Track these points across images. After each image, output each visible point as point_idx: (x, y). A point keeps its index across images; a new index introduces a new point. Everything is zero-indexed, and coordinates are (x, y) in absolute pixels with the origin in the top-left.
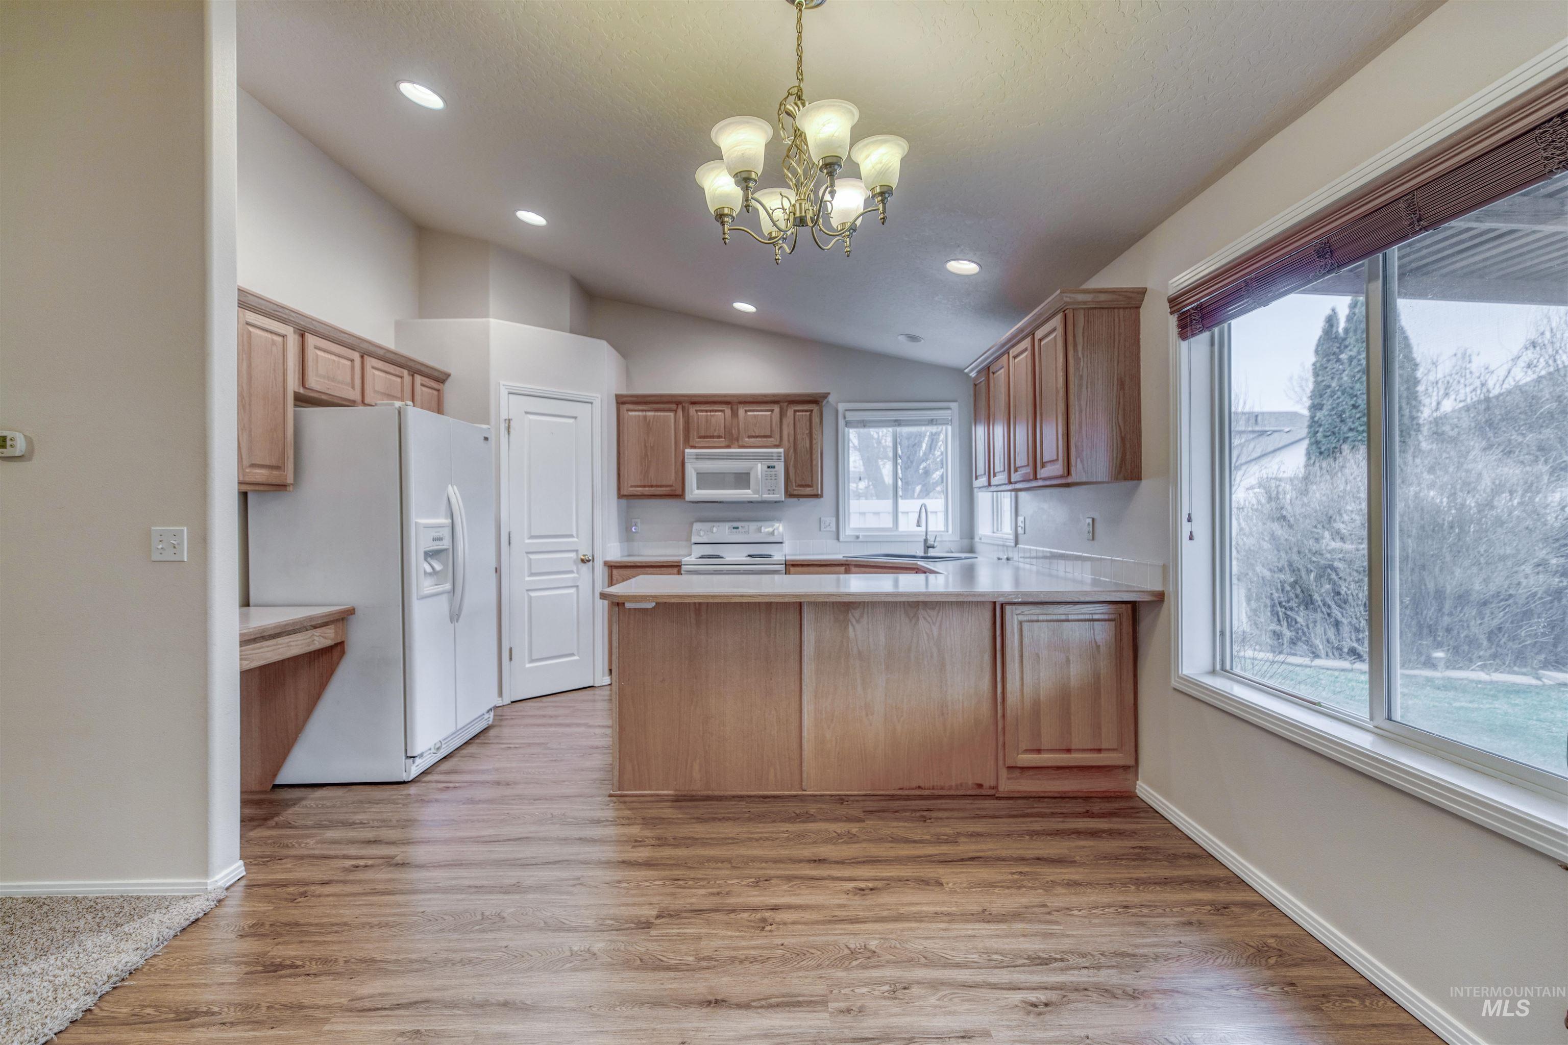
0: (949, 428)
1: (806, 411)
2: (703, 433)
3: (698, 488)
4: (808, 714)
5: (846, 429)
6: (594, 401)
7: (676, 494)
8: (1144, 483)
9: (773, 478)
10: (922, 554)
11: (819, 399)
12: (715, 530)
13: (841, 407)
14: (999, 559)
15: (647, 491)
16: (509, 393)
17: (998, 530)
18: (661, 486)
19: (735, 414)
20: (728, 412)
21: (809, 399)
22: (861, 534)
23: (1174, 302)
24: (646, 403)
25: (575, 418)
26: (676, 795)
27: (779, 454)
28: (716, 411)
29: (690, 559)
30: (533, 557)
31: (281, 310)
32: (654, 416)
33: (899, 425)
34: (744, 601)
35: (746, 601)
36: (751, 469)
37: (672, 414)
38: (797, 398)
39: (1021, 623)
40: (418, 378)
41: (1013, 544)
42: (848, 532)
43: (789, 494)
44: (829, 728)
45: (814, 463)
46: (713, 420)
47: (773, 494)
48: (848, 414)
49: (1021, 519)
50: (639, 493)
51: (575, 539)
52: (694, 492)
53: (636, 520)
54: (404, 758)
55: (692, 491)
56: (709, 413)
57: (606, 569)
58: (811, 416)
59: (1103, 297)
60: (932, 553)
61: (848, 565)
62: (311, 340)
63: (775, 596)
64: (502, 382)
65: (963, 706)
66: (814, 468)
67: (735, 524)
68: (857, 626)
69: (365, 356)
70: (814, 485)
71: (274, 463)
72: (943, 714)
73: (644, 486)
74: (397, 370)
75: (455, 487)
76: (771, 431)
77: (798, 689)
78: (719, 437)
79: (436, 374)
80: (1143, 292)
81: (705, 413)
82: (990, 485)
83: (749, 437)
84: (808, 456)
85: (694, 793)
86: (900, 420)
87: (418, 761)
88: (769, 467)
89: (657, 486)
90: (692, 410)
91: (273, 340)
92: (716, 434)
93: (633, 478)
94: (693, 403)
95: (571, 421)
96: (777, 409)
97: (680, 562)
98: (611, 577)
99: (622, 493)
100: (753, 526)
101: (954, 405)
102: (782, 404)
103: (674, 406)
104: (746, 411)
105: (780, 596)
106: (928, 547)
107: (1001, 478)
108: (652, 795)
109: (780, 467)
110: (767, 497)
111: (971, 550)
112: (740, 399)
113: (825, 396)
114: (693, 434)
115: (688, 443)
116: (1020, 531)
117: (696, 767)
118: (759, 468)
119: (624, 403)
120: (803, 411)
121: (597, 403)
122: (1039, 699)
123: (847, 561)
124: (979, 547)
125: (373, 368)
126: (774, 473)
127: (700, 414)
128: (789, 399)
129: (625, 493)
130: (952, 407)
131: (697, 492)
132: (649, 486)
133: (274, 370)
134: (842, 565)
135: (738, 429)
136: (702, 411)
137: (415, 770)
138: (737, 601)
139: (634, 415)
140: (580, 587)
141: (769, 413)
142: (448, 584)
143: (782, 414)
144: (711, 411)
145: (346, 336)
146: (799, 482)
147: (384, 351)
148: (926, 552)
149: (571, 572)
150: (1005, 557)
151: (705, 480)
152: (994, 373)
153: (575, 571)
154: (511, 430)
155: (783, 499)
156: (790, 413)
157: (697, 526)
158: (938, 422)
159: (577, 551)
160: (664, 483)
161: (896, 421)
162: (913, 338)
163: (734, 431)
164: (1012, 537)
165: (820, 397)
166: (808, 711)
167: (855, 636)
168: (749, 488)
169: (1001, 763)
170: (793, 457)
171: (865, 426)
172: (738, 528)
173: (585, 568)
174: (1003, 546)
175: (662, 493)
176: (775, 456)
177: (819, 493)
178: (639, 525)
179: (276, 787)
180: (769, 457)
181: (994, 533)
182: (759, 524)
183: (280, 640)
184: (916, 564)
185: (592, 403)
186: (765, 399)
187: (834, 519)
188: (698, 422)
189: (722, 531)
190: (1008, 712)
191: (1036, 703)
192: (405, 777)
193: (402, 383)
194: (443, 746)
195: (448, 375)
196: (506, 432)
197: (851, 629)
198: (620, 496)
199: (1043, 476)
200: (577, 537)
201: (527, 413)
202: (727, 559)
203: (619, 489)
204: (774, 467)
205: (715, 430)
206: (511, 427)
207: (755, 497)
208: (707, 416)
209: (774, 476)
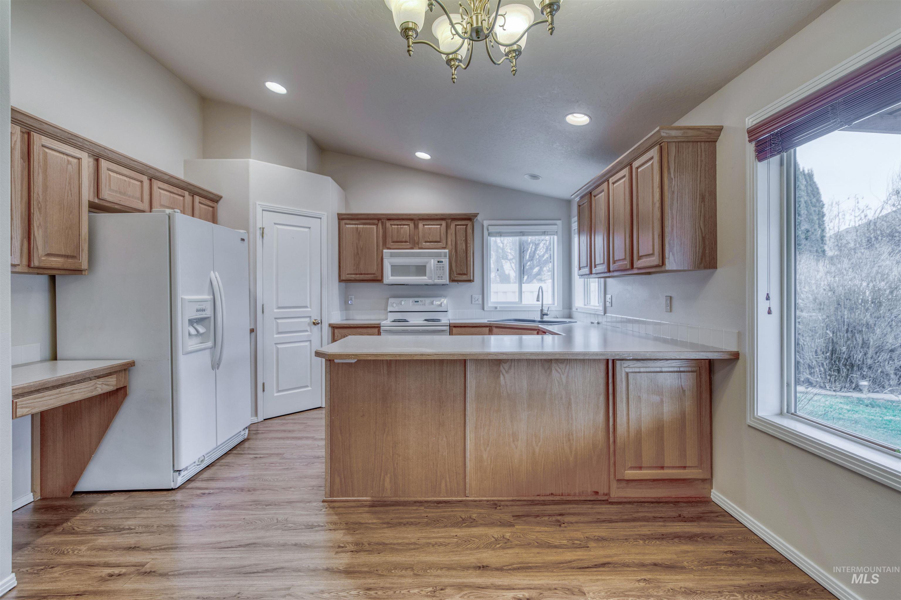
0: (556, 237)
1: (463, 225)
2: (395, 240)
3: (392, 276)
4: (470, 440)
5: (489, 237)
6: (322, 217)
7: (378, 279)
8: (720, 271)
9: (442, 269)
10: (539, 319)
11: (472, 217)
12: (403, 303)
13: (486, 223)
14: (592, 323)
15: (358, 277)
16: (263, 210)
17: (588, 304)
18: (368, 274)
19: (416, 227)
20: (412, 225)
21: (466, 217)
22: (498, 306)
23: (752, 133)
24: (358, 219)
25: (310, 228)
26: (373, 501)
27: (445, 253)
28: (404, 225)
29: (386, 323)
30: (279, 321)
31: (75, 139)
32: (363, 228)
33: (523, 235)
34: (423, 358)
35: (425, 358)
36: (427, 263)
37: (375, 227)
38: (458, 217)
39: (627, 374)
40: (197, 199)
41: (603, 313)
42: (490, 305)
43: (452, 280)
44: (486, 450)
45: (469, 259)
46: (402, 231)
47: (442, 279)
48: (490, 227)
49: (608, 297)
50: (353, 279)
51: (309, 309)
52: (389, 278)
53: (351, 296)
54: (172, 471)
55: (388, 278)
56: (399, 226)
57: (330, 328)
58: (466, 228)
59: (690, 133)
60: (546, 318)
61: (491, 326)
62: (104, 164)
63: (447, 355)
64: (258, 203)
65: (584, 434)
66: (468, 263)
67: (416, 299)
68: (507, 376)
69: (153, 180)
70: (468, 274)
71: (69, 253)
72: (569, 440)
73: (357, 274)
74: (180, 191)
75: (217, 273)
76: (440, 238)
77: (463, 422)
78: (406, 242)
79: (211, 196)
80: (719, 129)
81: (396, 226)
82: (591, 273)
83: (426, 242)
84: (465, 254)
85: (385, 499)
86: (524, 232)
87: (183, 473)
88: (438, 262)
89: (365, 274)
90: (388, 224)
91: (68, 161)
92: (404, 240)
93: (349, 268)
94: (389, 219)
95: (307, 230)
96: (444, 223)
97: (379, 324)
98: (333, 334)
99: (341, 279)
100: (428, 301)
101: (559, 222)
102: (447, 220)
103: (376, 222)
104: (424, 225)
105: (450, 355)
106: (544, 315)
107: (602, 268)
108: (354, 501)
109: (446, 261)
110: (437, 281)
111: (570, 316)
112: (420, 217)
113: (476, 215)
114: (389, 240)
115: (385, 245)
116: (608, 304)
117: (388, 479)
118: (432, 263)
119: (343, 219)
120: (461, 225)
121: (324, 218)
122: (641, 430)
123: (490, 324)
124: (575, 314)
125: (159, 188)
126: (442, 266)
127: (393, 226)
128: (453, 217)
129: (344, 278)
130: (558, 223)
131: (391, 278)
132: (359, 274)
133: (69, 183)
134: (487, 326)
135: (419, 237)
136: (395, 225)
137: (180, 480)
138: (418, 358)
139: (350, 227)
140: (312, 341)
141: (439, 226)
142: (210, 342)
143: (448, 227)
144: (400, 225)
145: (136, 163)
146: (459, 272)
147: (169, 177)
148: (542, 318)
149: (307, 331)
150: (597, 322)
151: (397, 270)
152: (595, 196)
153: (309, 330)
154: (265, 235)
155: (448, 283)
156: (453, 226)
157: (391, 300)
158: (549, 234)
159: (310, 317)
160: (369, 272)
161: (521, 232)
162: (535, 177)
163: (415, 238)
164: (601, 308)
165: (473, 216)
166: (470, 438)
167: (505, 382)
168: (425, 276)
169: (612, 476)
170: (454, 255)
171: (501, 236)
172: (418, 302)
173: (316, 328)
174: (595, 314)
175: (368, 279)
176: (443, 255)
177: (472, 279)
178: (353, 299)
179: (76, 493)
180: (438, 255)
181: (585, 305)
182: (432, 299)
183: (62, 390)
184: (538, 327)
185: (321, 218)
186: (436, 217)
187: (481, 296)
188: (392, 232)
189: (407, 304)
190: (618, 440)
191: (639, 432)
192: (173, 486)
193: (184, 200)
194: (206, 459)
195: (221, 197)
196: (261, 237)
197: (502, 378)
198: (341, 280)
199: (639, 266)
200: (311, 308)
201: (275, 224)
202: (411, 322)
203: (340, 276)
204: (442, 262)
205: (403, 237)
206: (264, 233)
207: (430, 282)
208: (398, 228)
209: (442, 267)
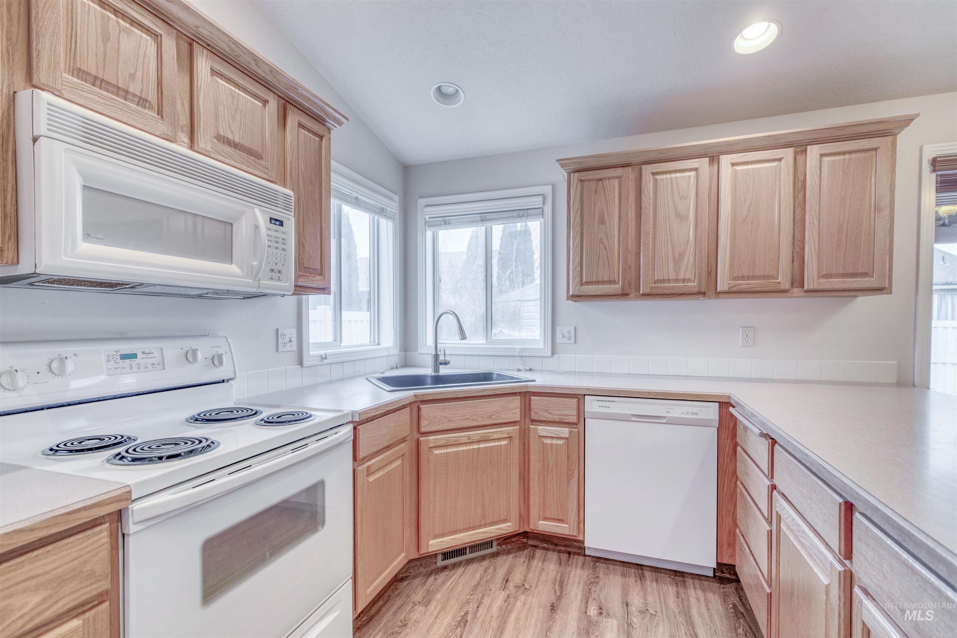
1: (313, 133)
9: (280, 245)
11: (331, 122)
19: (184, 60)
20: (174, 47)
21: (319, 113)
27: (289, 199)
36: (238, 215)
38: (305, 102)
41: (549, 353)
42: (312, 353)
43: (299, 284)
45: (325, 232)
47: (279, 279)
49: (565, 329)
60: (444, 371)
70: (323, 273)
76: (263, 146)
78: (142, 101)
83: (220, 138)
84: (318, 217)
88: (275, 222)
96: (272, 102)
101: (396, 197)
102: (280, 97)
104: (213, 71)
106: (440, 364)
109: (290, 223)
110: (267, 284)
112: (203, 33)
116: (563, 340)
120: (309, 130)
126: (281, 234)
128: (290, 94)
130: (396, 200)
135: (193, 107)
141: (260, 104)
143: (281, 119)
146: (307, 264)
148: (436, 369)
156: (291, 123)
164: (542, 346)
165: (335, 119)
168: (231, 261)
172: (134, 356)
174: (521, 357)
176: (282, 202)
180: (272, 199)
187: (295, 331)
204: (282, 223)
205: (132, 76)
207: (248, 283)
209: (280, 241)
